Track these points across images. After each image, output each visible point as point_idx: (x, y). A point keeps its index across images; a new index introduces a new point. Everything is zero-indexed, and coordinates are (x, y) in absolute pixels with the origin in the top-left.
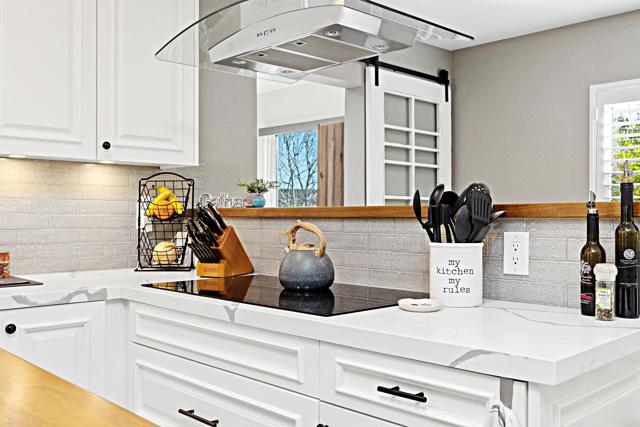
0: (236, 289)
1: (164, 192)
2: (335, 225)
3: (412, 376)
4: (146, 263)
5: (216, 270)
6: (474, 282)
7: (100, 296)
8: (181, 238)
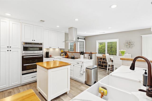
0: (68, 58)
1: (62, 50)
2: (75, 53)
3: (78, 62)
4: (61, 55)
5: (66, 56)
6: (83, 57)
7: (59, 58)
8: (63, 54)
